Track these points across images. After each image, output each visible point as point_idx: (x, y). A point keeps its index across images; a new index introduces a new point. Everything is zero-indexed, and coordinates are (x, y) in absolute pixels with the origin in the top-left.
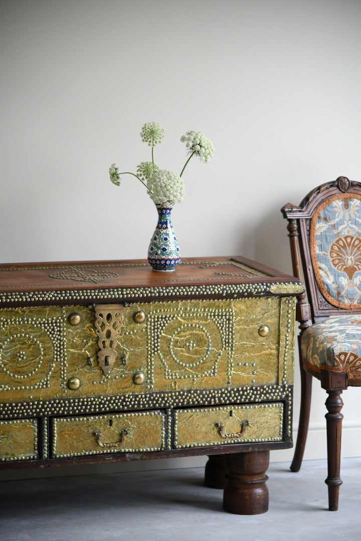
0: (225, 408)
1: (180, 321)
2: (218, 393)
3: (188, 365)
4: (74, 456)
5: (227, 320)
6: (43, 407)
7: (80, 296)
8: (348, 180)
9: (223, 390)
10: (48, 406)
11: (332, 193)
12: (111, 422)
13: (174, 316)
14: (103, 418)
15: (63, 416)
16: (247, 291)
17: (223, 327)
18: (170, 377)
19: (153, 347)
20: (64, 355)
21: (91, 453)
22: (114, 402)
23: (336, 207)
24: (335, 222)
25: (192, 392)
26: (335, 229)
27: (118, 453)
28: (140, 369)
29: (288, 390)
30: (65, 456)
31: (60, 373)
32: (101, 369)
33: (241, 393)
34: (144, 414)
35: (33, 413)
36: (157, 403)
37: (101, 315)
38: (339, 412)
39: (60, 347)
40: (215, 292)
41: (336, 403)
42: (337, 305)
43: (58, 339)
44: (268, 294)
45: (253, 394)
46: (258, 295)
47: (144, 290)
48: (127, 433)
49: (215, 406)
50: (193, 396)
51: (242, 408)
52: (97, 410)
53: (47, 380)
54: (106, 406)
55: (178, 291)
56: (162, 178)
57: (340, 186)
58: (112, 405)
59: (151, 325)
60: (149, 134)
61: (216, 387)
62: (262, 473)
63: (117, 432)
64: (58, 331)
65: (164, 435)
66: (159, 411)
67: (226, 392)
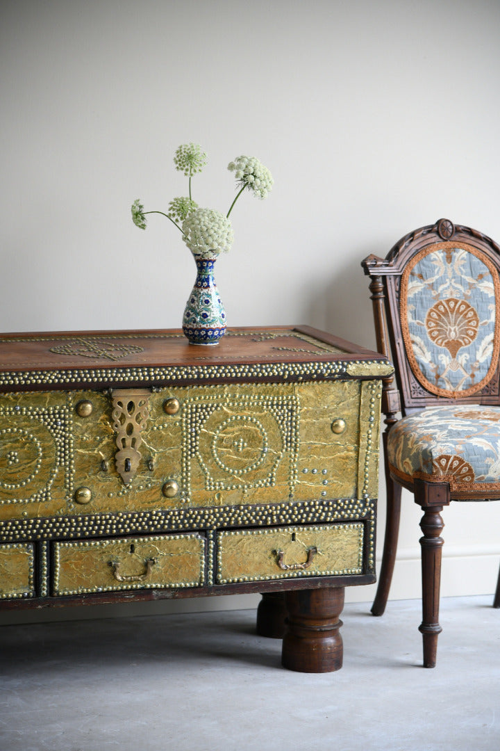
0: (286, 530)
1: (226, 413)
2: (276, 509)
3: (236, 472)
4: (83, 594)
5: (289, 411)
6: (41, 527)
7: (92, 378)
8: (452, 224)
9: (283, 505)
10: (48, 525)
11: (430, 241)
12: (132, 547)
13: (218, 406)
14: (122, 542)
15: (68, 539)
16: (316, 373)
17: (283, 420)
18: (213, 488)
19: (190, 447)
20: (70, 457)
21: (105, 589)
22: (137, 521)
23: (435, 260)
24: (434, 281)
25: (242, 507)
26: (433, 289)
27: (142, 589)
28: (172, 477)
29: (370, 506)
30: (71, 592)
31: (65, 481)
32: (120, 476)
33: (308, 509)
34: (178, 537)
35: (28, 535)
36: (194, 522)
37: (120, 404)
38: (438, 535)
39: (64, 447)
40: (274, 374)
41: (434, 523)
42: (435, 392)
43: (62, 436)
44: (345, 377)
45: (323, 510)
46: (331, 378)
47: (178, 370)
48: (154, 563)
49: (273, 526)
50: (242, 513)
51: (308, 530)
52: (115, 531)
53: (48, 491)
54: (126, 526)
55: (224, 372)
56: (203, 220)
57: (440, 232)
58: (135, 525)
59: (187, 417)
60: (186, 160)
61: (274, 502)
62: (335, 617)
63: (140, 561)
64: (62, 425)
65: (203, 566)
66: (197, 533)
67: (287, 507)
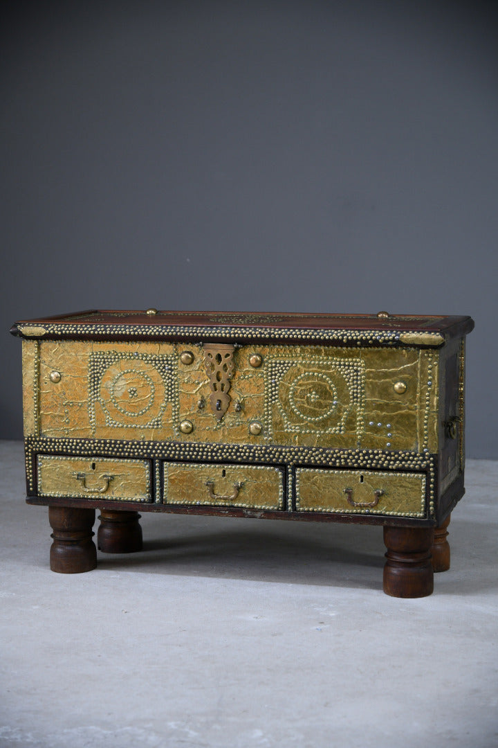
0: (354, 472)
1: (299, 369)
2: (344, 454)
3: (310, 419)
4: (187, 505)
5: (354, 371)
6: (153, 449)
9: (350, 451)
12: (224, 472)
13: (293, 363)
14: (215, 467)
15: (173, 460)
16: (371, 339)
17: (350, 378)
18: (290, 431)
19: (270, 395)
20: (174, 395)
21: (202, 503)
22: (227, 452)
25: (314, 449)
27: (233, 507)
28: (257, 418)
29: (429, 459)
31: (171, 414)
32: (214, 414)
33: (372, 456)
34: (259, 468)
35: (144, 453)
36: (274, 457)
37: (209, 355)
39: (170, 387)
40: (334, 338)
43: (169, 378)
44: (401, 344)
45: (386, 459)
46: (386, 344)
48: (241, 487)
49: (342, 468)
50: (314, 454)
51: (373, 474)
52: (209, 457)
53: (158, 421)
54: (219, 454)
58: (225, 454)
59: (267, 370)
61: (343, 447)
63: (231, 484)
64: (169, 369)
66: (276, 467)
67: (354, 453)
